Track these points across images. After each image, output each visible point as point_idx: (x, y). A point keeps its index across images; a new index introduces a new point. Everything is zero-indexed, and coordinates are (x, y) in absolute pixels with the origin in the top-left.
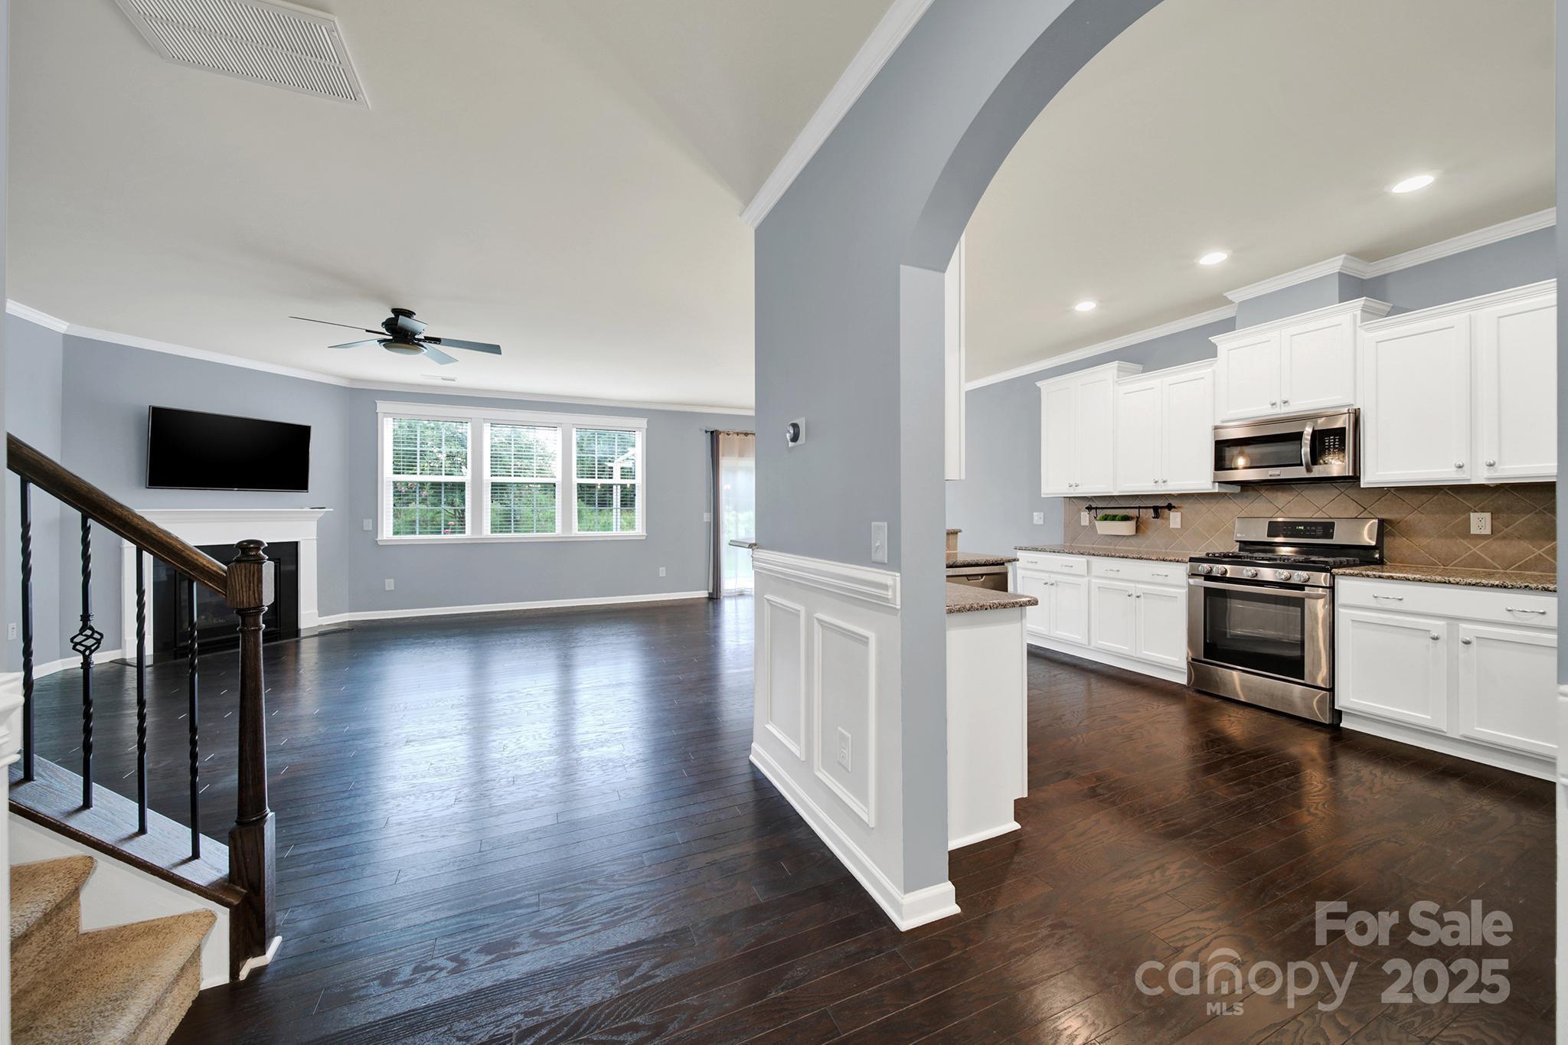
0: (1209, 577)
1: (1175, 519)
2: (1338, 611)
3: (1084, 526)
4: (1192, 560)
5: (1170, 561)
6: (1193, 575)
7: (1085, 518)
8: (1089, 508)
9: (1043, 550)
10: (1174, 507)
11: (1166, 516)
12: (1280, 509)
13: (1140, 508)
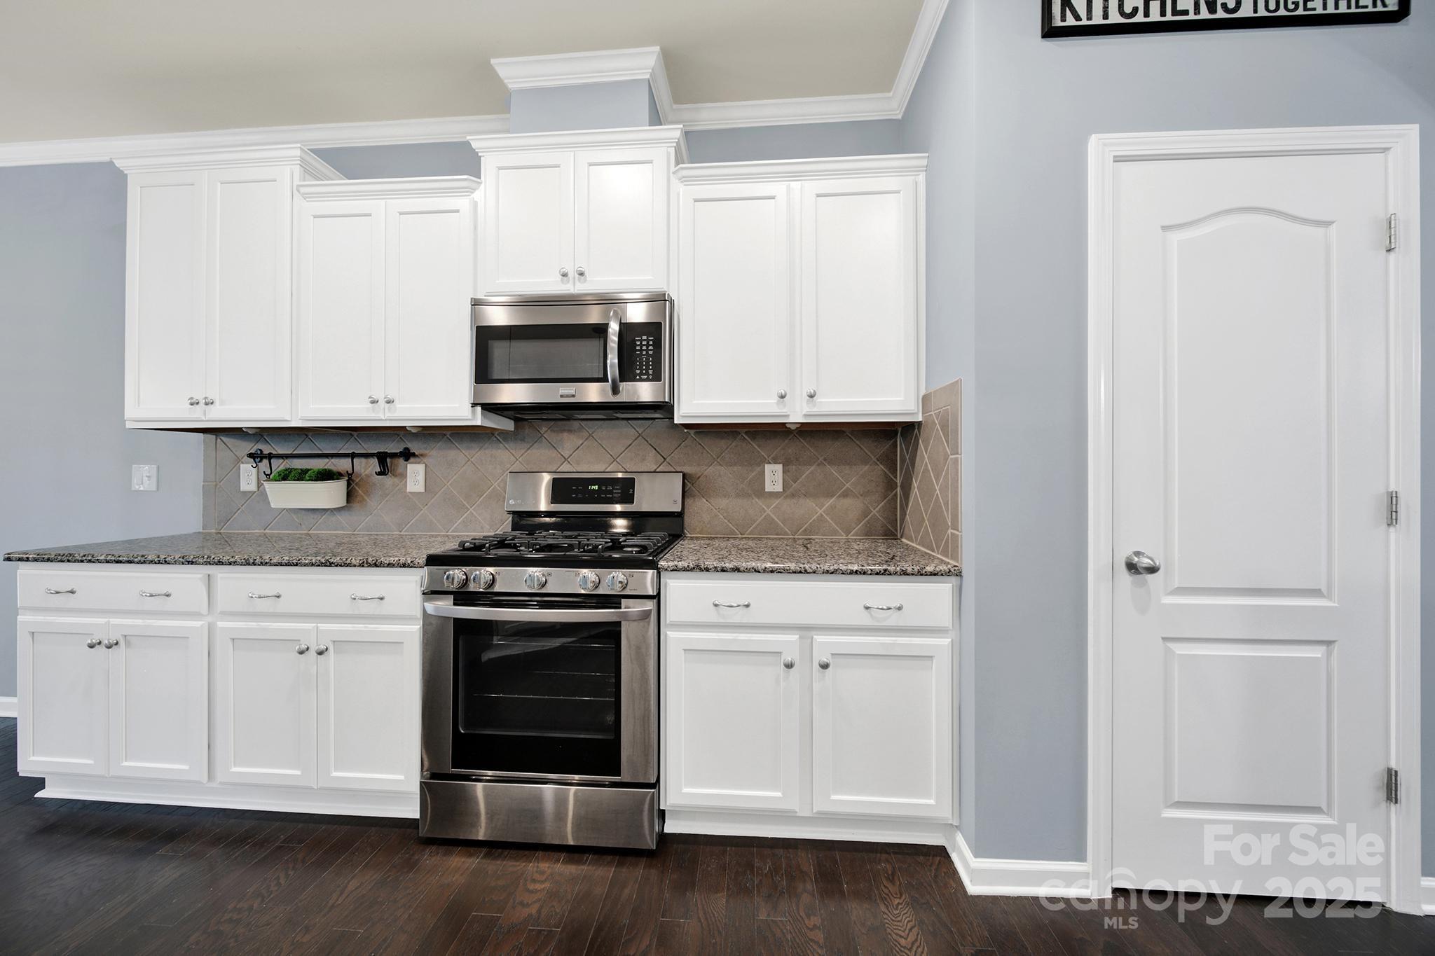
0: (463, 597)
1: (415, 476)
2: (666, 635)
3: (245, 493)
4: (433, 560)
5: (390, 565)
6: (432, 593)
7: (248, 476)
8: (256, 457)
9: (87, 558)
10: (414, 455)
11: (400, 470)
12: (566, 459)
13: (353, 456)
